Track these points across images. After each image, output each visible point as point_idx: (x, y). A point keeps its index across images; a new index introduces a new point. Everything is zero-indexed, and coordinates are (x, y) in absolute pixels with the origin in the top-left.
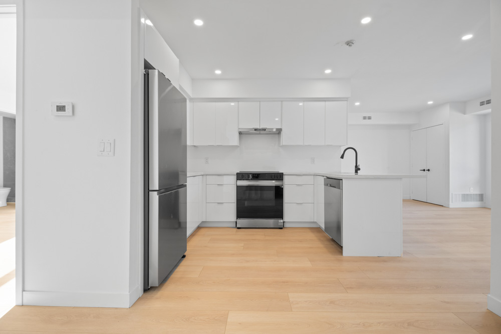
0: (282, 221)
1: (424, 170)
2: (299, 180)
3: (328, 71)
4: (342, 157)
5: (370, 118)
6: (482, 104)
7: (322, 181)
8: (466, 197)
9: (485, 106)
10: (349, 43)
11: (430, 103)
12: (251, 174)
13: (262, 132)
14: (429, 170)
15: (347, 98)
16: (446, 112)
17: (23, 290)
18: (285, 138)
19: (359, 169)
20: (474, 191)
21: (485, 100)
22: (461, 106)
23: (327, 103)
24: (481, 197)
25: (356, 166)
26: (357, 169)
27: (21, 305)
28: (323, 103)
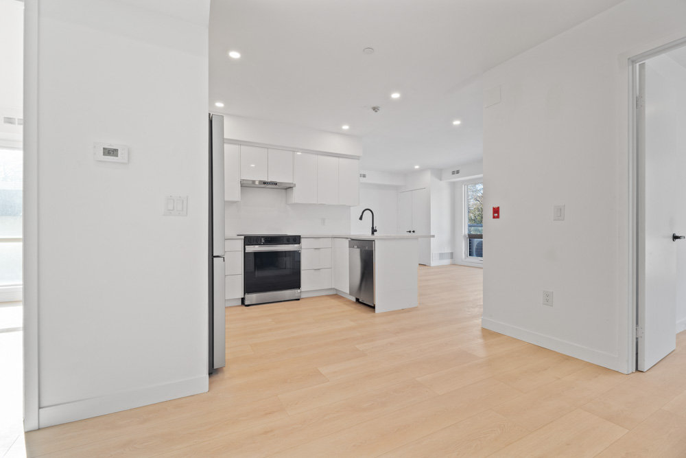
0: (299, 291)
1: (410, 232)
2: (316, 243)
3: (346, 127)
4: (361, 218)
5: (364, 176)
6: (453, 173)
7: (347, 242)
8: (442, 256)
9: (456, 175)
10: (375, 109)
11: (417, 167)
12: (263, 237)
13: (274, 186)
14: (414, 232)
15: (359, 157)
16: (428, 178)
17: (40, 408)
18: (297, 196)
19: (376, 231)
20: (447, 250)
21: (456, 170)
22: (439, 173)
23: (341, 159)
24: (452, 255)
25: (373, 228)
26: (374, 231)
27: (37, 428)
28: (337, 159)
